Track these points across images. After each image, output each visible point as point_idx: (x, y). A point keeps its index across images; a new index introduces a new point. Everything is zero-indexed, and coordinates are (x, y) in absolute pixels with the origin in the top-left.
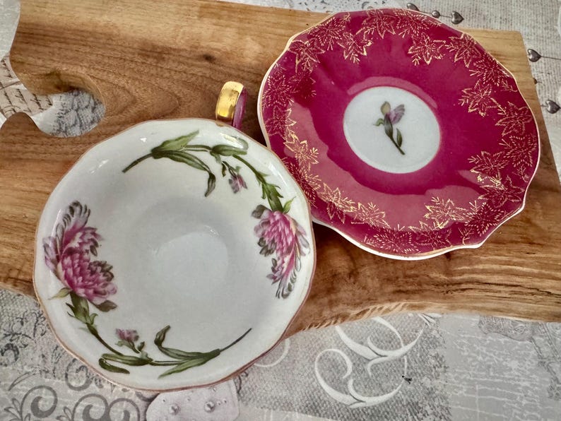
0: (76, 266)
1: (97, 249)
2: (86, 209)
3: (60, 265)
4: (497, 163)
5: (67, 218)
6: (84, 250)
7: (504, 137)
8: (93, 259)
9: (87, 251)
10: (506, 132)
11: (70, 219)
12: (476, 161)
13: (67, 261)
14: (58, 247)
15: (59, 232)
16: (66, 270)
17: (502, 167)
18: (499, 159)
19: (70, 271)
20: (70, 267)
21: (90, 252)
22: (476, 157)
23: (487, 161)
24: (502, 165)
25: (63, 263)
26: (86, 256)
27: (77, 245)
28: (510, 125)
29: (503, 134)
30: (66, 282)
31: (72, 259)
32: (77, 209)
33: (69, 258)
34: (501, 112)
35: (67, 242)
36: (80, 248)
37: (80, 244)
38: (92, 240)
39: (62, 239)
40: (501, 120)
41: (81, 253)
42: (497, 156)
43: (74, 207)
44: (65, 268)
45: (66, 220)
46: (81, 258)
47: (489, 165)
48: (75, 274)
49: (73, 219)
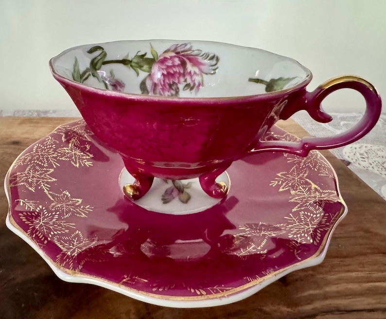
0: (175, 70)
1: (188, 90)
2: (215, 70)
3: (173, 54)
4: (68, 153)
5: (206, 56)
6: (186, 77)
7: (52, 167)
8: (181, 86)
9: (186, 81)
10: (49, 171)
11: (206, 59)
12: (86, 162)
13: (177, 61)
14: (186, 53)
15: (196, 52)
16: (170, 59)
17: (65, 148)
18: (65, 155)
19: (169, 63)
20: (173, 62)
21: (186, 83)
22: (85, 164)
23: (76, 158)
24: (65, 150)
25: (175, 56)
26: (182, 79)
27: (189, 71)
28: (41, 174)
29: (52, 170)
30: (162, 58)
31: (178, 66)
32: (214, 62)
33: (179, 62)
34: (46, 186)
35: (190, 60)
36: (187, 72)
37: (190, 72)
38: (194, 84)
39: (192, 55)
40: (49, 181)
41: (184, 75)
42: (66, 158)
43: (215, 59)
44: (171, 58)
45: (204, 56)
46: (180, 74)
47: (75, 154)
48: (168, 67)
49: (206, 61)
